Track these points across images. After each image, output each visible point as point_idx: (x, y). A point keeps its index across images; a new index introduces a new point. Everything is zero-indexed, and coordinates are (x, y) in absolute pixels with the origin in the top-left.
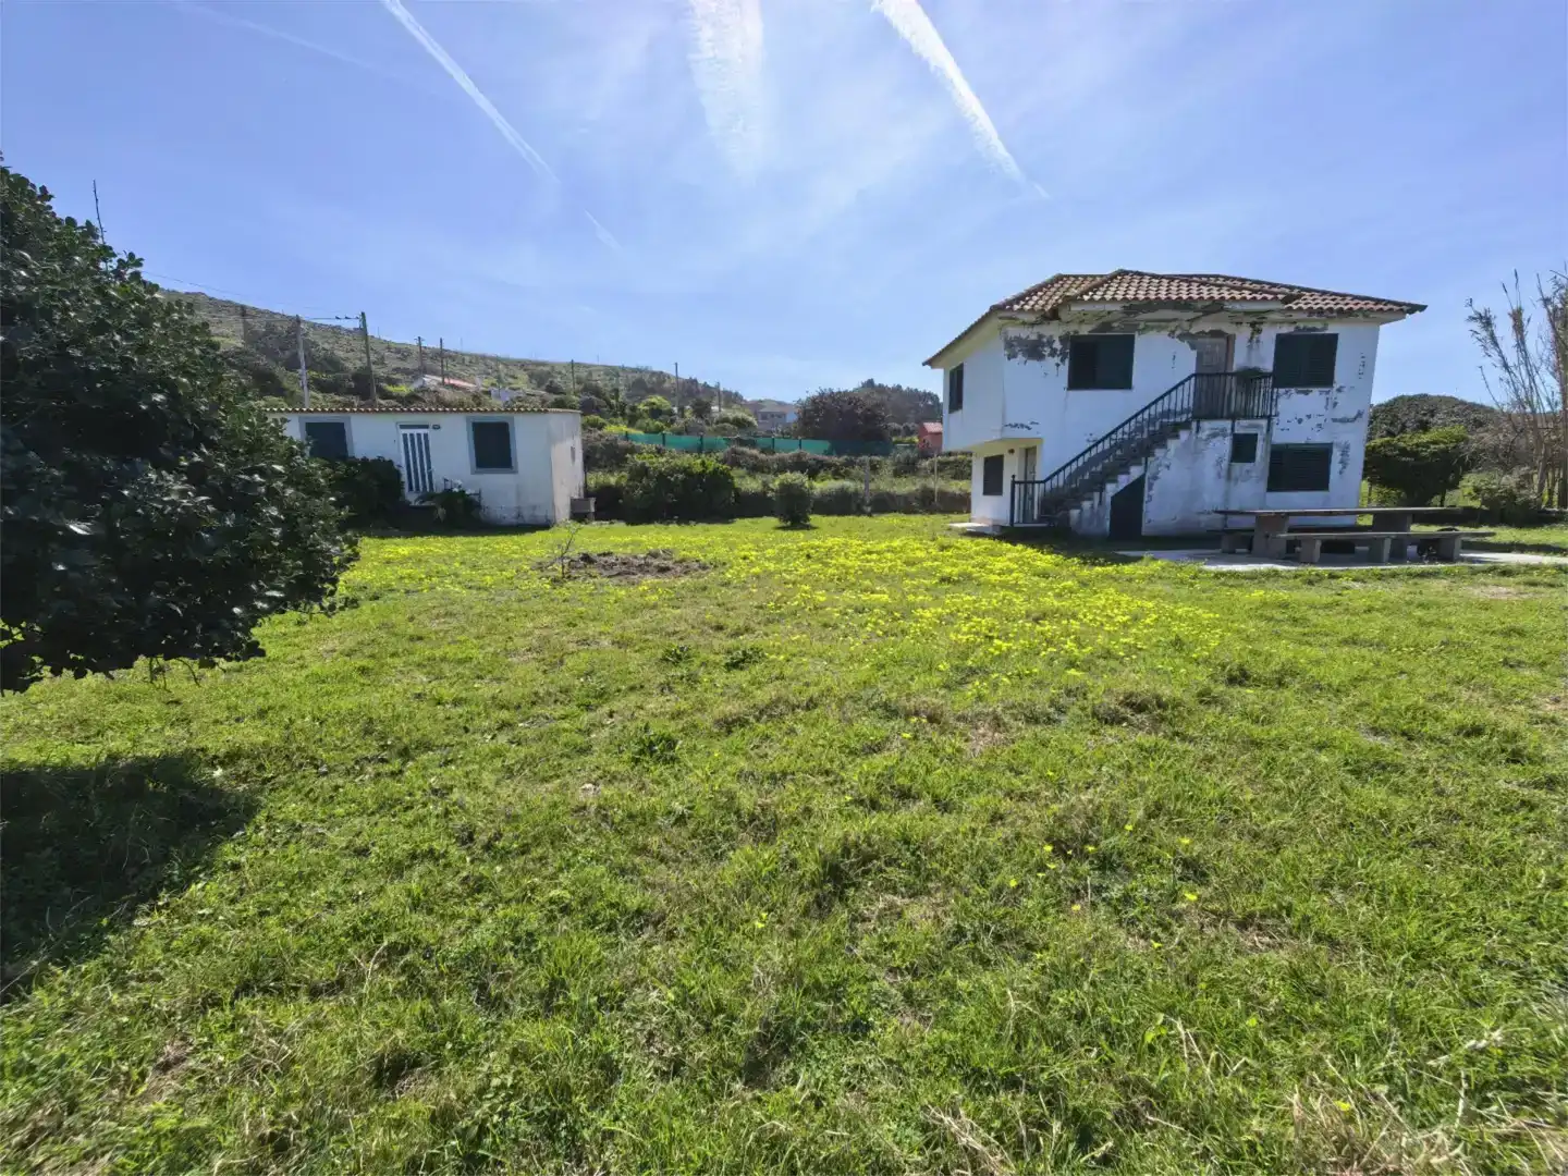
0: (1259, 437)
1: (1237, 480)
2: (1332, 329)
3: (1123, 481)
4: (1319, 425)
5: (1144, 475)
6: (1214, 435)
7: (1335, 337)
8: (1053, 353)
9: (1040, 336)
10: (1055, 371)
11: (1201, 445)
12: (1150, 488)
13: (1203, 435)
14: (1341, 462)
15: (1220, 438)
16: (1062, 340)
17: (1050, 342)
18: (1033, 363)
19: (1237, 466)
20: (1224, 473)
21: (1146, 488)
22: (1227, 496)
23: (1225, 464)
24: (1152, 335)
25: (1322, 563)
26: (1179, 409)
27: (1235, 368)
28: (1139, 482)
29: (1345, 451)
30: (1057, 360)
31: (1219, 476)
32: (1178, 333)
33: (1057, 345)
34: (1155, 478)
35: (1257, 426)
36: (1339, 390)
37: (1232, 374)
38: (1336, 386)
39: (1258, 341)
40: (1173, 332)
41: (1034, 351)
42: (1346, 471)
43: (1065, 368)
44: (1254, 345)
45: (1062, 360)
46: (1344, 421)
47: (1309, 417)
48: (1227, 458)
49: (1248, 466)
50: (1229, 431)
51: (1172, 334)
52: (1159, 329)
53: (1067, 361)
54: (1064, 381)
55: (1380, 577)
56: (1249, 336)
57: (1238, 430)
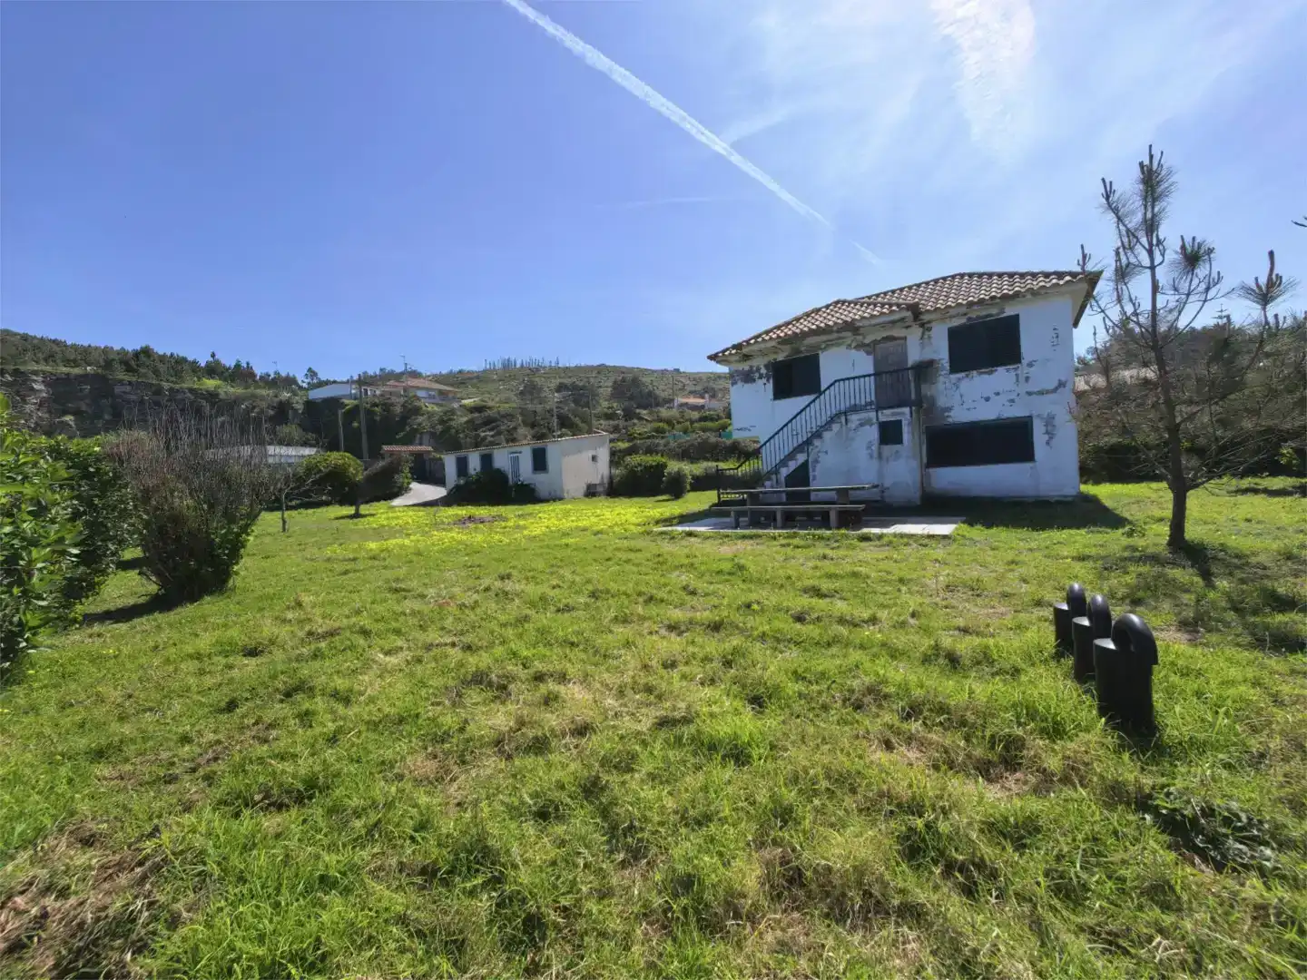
0: (904, 423)
1: (887, 460)
2: (1010, 311)
3: (793, 465)
4: (1012, 401)
5: (807, 461)
6: (861, 425)
7: (1017, 316)
8: (761, 377)
9: (751, 367)
10: (764, 388)
11: (851, 434)
12: (814, 470)
13: (852, 425)
14: (1047, 433)
15: (868, 427)
16: (766, 366)
17: (758, 369)
18: (747, 386)
19: (888, 449)
20: (875, 455)
21: (811, 470)
22: (880, 473)
23: (875, 448)
24: (834, 351)
25: (782, 528)
26: (863, 403)
27: (910, 363)
28: (805, 465)
29: (1050, 421)
30: (764, 380)
31: (871, 456)
32: (853, 345)
33: (763, 371)
34: (816, 461)
35: (903, 414)
36: (1030, 365)
37: (908, 369)
38: (1024, 362)
39: (929, 337)
40: (850, 345)
41: (748, 377)
42: (1054, 442)
43: (770, 386)
44: (926, 341)
45: (768, 380)
46: (1041, 393)
47: (998, 394)
48: (876, 442)
49: (897, 447)
50: (875, 420)
51: (849, 346)
52: (838, 345)
53: (771, 381)
54: (771, 395)
55: (744, 537)
56: (920, 334)
57: (882, 419)
